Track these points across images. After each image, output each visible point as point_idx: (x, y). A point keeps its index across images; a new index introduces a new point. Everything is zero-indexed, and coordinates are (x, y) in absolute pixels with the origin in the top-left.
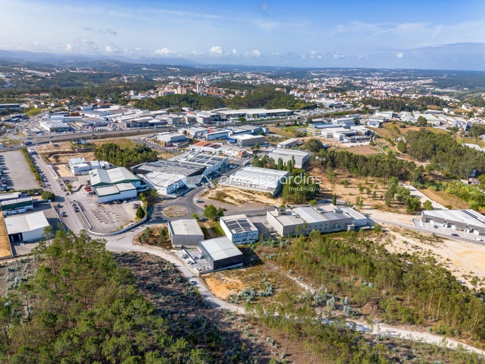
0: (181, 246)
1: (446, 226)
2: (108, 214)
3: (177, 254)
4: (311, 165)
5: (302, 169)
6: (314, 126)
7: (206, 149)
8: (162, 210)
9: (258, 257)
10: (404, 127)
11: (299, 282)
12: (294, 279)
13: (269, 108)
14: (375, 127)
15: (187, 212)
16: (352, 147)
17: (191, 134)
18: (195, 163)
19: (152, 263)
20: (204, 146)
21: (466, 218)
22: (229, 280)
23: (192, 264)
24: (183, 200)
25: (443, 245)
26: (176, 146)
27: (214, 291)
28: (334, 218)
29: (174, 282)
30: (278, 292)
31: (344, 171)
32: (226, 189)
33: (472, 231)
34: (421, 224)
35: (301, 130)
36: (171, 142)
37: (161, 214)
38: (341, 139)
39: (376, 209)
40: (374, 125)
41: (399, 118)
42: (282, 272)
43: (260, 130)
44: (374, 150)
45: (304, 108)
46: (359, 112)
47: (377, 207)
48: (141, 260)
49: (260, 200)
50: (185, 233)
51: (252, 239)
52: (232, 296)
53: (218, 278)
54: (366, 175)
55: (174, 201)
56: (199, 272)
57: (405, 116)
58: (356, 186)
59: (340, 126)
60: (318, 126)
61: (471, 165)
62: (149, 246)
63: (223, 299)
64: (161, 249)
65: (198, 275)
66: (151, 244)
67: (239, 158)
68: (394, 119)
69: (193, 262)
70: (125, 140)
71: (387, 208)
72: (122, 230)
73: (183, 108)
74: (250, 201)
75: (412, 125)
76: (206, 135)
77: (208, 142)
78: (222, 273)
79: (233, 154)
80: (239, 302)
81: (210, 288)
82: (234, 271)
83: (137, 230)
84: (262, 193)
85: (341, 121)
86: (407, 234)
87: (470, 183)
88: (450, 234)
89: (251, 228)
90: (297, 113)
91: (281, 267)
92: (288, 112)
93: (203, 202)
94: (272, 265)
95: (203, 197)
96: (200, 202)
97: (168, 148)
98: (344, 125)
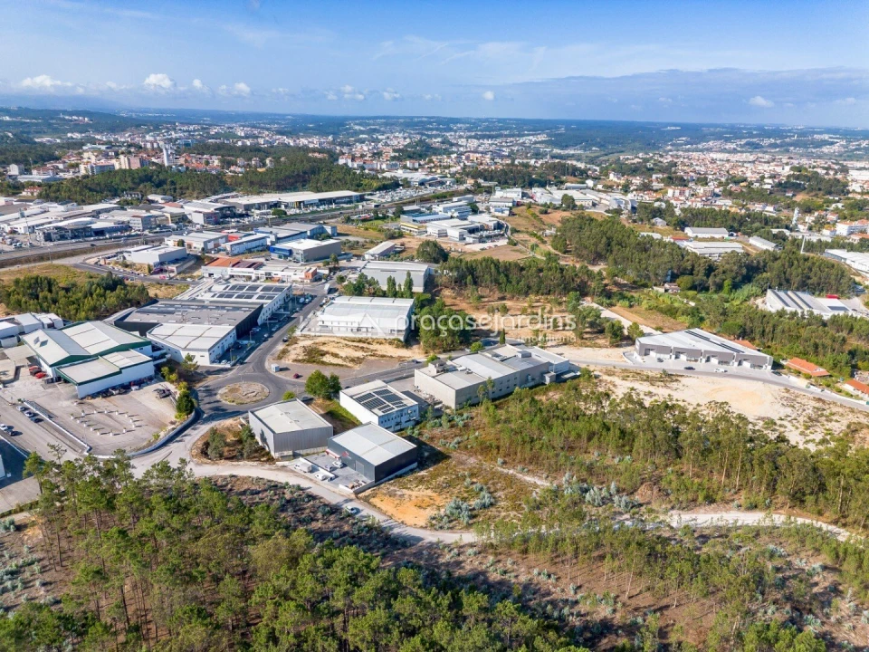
0: (290, 453)
1: (673, 357)
2: (110, 416)
3: (292, 468)
4: (437, 286)
5: (424, 292)
6: (411, 218)
7: (237, 271)
8: (216, 394)
9: (432, 448)
10: (546, 213)
11: (521, 475)
12: (511, 472)
13: (318, 190)
14: (504, 215)
15: (266, 390)
16: (482, 249)
17: (194, 245)
18: (233, 299)
19: (258, 493)
20: (233, 266)
21: (697, 341)
22: (414, 494)
23: (331, 479)
24: (248, 369)
25: (680, 386)
26: (173, 272)
27: (399, 516)
28: (525, 366)
29: (319, 515)
30: (500, 497)
31: (490, 291)
32: (317, 341)
33: (708, 360)
34: (639, 359)
35: (390, 226)
36: (162, 263)
37: (218, 401)
38: (462, 238)
39: (565, 344)
40: (502, 212)
41: (532, 198)
42: (487, 465)
43: (321, 231)
44: (519, 254)
45: (380, 189)
46: (468, 191)
47: (566, 343)
48: (231, 490)
49: (385, 354)
50: (295, 428)
51: (410, 420)
52: (434, 518)
53: (392, 495)
54: (527, 294)
55: (230, 374)
56: (352, 491)
57: (541, 196)
58: (519, 313)
59: (452, 217)
60: (417, 219)
61: (665, 263)
62: (229, 463)
63: (422, 527)
64: (255, 463)
65: (353, 496)
66: (231, 458)
67: (307, 284)
68: (526, 201)
69: (332, 475)
70: (58, 267)
71: (580, 341)
72: (159, 442)
73: (151, 197)
74: (370, 358)
75: (556, 208)
76: (228, 246)
77: (236, 259)
78: (391, 484)
79: (294, 278)
80: (451, 525)
81: (390, 514)
82: (410, 477)
83: (187, 439)
84: (384, 341)
85: (450, 208)
86: (628, 377)
87: (666, 291)
88: (683, 368)
89: (405, 402)
90: (369, 197)
91: (479, 457)
92: (356, 196)
93: (286, 369)
94: (464, 457)
95: (283, 361)
96: (281, 370)
97: (157, 277)
98: (456, 214)
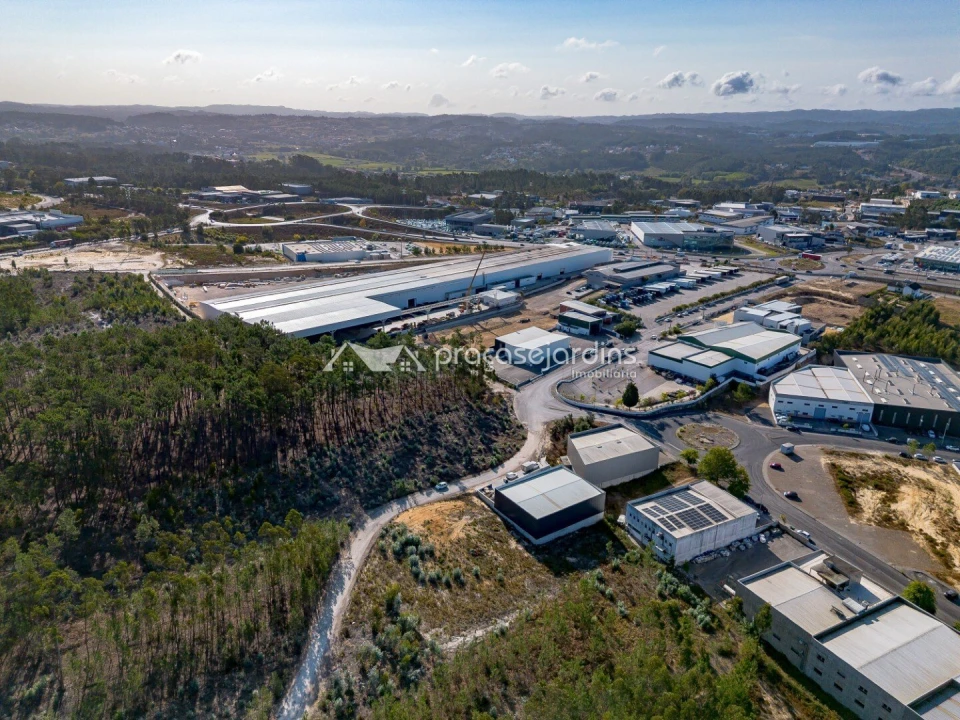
8: (697, 422)
55: (756, 426)
93: (797, 459)
95: (826, 456)
96: (792, 455)
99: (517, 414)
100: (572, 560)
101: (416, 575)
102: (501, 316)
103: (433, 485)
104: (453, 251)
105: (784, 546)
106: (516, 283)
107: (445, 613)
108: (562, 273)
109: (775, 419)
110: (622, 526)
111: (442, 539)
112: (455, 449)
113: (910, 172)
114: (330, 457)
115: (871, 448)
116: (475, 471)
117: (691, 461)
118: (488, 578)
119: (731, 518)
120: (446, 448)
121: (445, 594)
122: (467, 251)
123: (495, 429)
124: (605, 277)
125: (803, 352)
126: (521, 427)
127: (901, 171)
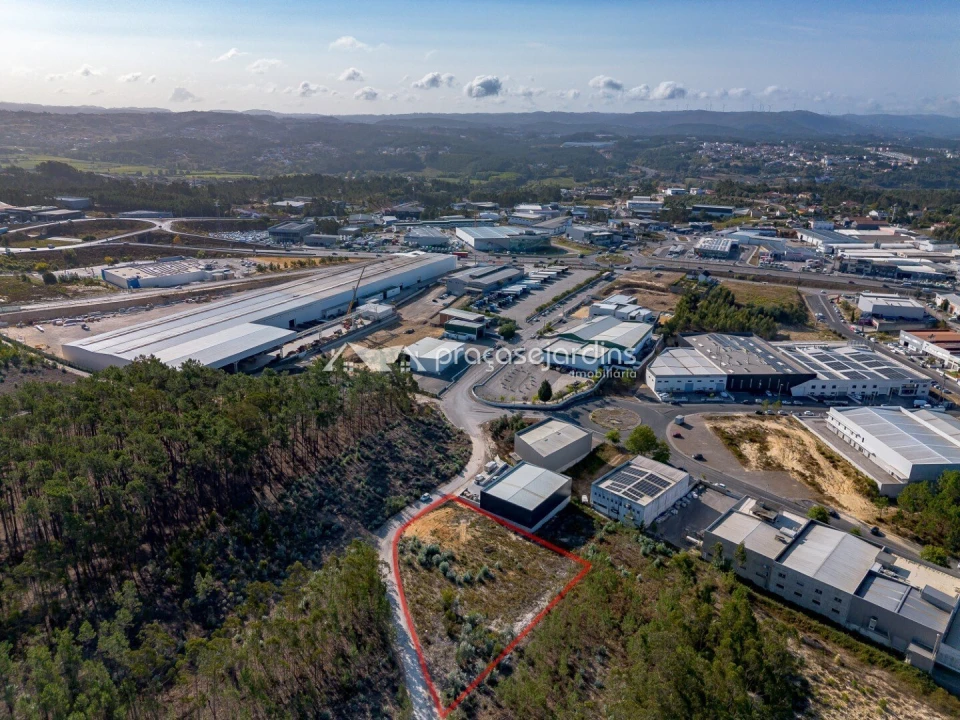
0: (520, 459)
9: (581, 544)
11: (536, 610)
12: (544, 603)
22: (462, 528)
23: (479, 483)
24: (664, 409)
26: (874, 327)
27: (417, 522)
32: (786, 430)
36: (871, 315)
37: (590, 412)
42: (554, 584)
50: (531, 442)
53: (459, 517)
55: (647, 404)
56: (459, 495)
62: (489, 436)
63: (401, 535)
64: (493, 447)
69: (484, 483)
72: (501, 404)
74: (794, 474)
81: (422, 517)
84: (855, 475)
89: (644, 498)
93: (689, 427)
94: (569, 567)
95: (707, 421)
96: (684, 425)
99: (451, 421)
100: (565, 540)
101: (452, 580)
102: (385, 329)
103: (417, 498)
104: (298, 265)
105: (711, 498)
106: (384, 295)
107: (494, 606)
108: (419, 281)
109: (658, 396)
110: (587, 505)
111: (454, 543)
112: (418, 462)
113: (644, 169)
114: (308, 488)
115: (734, 410)
116: (446, 479)
117: (615, 441)
118: (510, 569)
119: (673, 484)
120: (409, 462)
121: (483, 589)
122: (313, 265)
123: (441, 437)
124: (465, 284)
125: (655, 338)
126: (461, 432)
127: (637, 168)
